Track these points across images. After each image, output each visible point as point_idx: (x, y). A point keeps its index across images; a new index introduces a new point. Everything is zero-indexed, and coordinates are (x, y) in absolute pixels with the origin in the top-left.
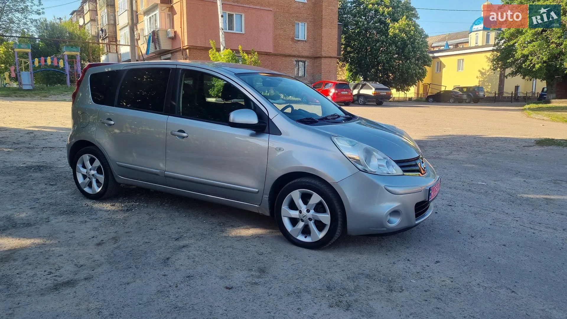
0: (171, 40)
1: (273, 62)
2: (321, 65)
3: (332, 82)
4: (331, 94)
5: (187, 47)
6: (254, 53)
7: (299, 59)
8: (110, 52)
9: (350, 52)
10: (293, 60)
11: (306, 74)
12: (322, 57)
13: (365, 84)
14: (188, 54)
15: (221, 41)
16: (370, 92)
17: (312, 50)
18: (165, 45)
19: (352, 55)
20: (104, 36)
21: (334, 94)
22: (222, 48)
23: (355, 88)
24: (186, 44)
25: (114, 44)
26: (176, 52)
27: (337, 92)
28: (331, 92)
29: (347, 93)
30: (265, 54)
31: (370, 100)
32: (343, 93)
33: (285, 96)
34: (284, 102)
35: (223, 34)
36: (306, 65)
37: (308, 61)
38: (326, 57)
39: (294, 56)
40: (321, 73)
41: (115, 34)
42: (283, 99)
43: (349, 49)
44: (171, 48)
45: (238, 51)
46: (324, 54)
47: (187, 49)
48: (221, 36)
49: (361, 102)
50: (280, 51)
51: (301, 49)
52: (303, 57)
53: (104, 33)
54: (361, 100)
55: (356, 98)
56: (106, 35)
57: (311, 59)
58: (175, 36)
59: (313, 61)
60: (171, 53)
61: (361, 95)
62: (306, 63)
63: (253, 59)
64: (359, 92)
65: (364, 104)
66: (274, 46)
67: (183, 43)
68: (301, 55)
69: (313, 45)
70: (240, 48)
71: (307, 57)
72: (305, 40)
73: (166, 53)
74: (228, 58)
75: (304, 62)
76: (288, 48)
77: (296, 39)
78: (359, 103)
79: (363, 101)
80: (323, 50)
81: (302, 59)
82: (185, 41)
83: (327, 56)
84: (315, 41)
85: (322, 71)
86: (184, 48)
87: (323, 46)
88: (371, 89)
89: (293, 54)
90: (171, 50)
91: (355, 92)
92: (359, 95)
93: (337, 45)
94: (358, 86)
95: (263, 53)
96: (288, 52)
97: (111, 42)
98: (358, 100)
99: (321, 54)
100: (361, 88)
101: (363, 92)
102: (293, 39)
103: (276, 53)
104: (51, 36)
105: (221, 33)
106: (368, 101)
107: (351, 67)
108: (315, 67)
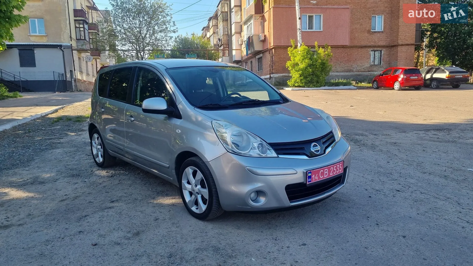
0: (262, 43)
1: (349, 54)
2: (397, 53)
3: (401, 69)
4: (400, 79)
5: (273, 47)
6: (327, 47)
7: (375, 49)
8: (224, 56)
9: (436, 38)
10: (369, 50)
11: (382, 62)
12: (398, 46)
13: (439, 68)
14: (274, 52)
15: (298, 39)
16: (444, 76)
17: (389, 40)
18: (258, 47)
19: (439, 40)
20: (220, 44)
21: (403, 79)
22: (299, 45)
23: (428, 72)
24: (272, 45)
25: (227, 50)
26: (266, 51)
27: (405, 77)
28: (401, 77)
29: (416, 77)
30: (342, 47)
31: (444, 83)
32: (412, 78)
33: (357, 83)
34: (356, 88)
35: (300, 33)
36: (382, 54)
37: (384, 50)
38: (402, 45)
39: (370, 47)
40: (397, 61)
41: (227, 42)
42: (354, 86)
43: (435, 35)
44: (262, 48)
45: (313, 47)
46: (400, 42)
47: (273, 48)
48: (298, 35)
49: (434, 86)
50: (356, 43)
51: (377, 40)
52: (379, 47)
53: (220, 42)
54: (434, 84)
55: (428, 82)
56: (222, 43)
57: (387, 48)
58: (265, 39)
59: (389, 49)
60: (262, 53)
61: (434, 79)
62: (382, 52)
63: (326, 53)
64: (432, 76)
65: (438, 88)
66: (351, 39)
67: (270, 43)
68: (377, 45)
69: (390, 35)
70: (316, 44)
71: (383, 47)
72: (382, 31)
73: (259, 54)
74: (304, 53)
75: (381, 51)
76: (364, 39)
77: (372, 31)
78: (432, 87)
79: (436, 85)
80: (399, 39)
81: (378, 49)
82: (271, 43)
83: (403, 43)
84: (392, 31)
85: (398, 59)
86: (271, 48)
87: (399, 35)
88: (445, 72)
89: (369, 44)
90: (261, 51)
91: (428, 76)
92: (432, 79)
93: (415, 32)
94: (431, 70)
95: (339, 46)
96: (363, 43)
97: (225, 48)
98: (430, 85)
99: (397, 43)
100: (435, 72)
101: (436, 76)
102: (369, 32)
103: (352, 45)
104: (184, 47)
105: (298, 33)
106: (443, 85)
107: (438, 52)
108: (391, 55)
